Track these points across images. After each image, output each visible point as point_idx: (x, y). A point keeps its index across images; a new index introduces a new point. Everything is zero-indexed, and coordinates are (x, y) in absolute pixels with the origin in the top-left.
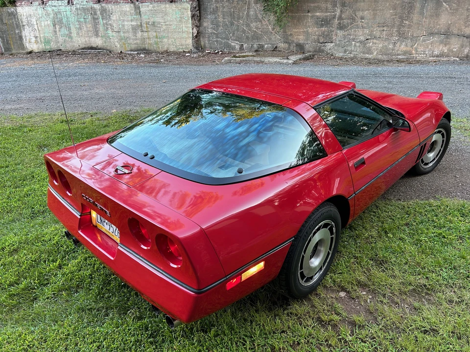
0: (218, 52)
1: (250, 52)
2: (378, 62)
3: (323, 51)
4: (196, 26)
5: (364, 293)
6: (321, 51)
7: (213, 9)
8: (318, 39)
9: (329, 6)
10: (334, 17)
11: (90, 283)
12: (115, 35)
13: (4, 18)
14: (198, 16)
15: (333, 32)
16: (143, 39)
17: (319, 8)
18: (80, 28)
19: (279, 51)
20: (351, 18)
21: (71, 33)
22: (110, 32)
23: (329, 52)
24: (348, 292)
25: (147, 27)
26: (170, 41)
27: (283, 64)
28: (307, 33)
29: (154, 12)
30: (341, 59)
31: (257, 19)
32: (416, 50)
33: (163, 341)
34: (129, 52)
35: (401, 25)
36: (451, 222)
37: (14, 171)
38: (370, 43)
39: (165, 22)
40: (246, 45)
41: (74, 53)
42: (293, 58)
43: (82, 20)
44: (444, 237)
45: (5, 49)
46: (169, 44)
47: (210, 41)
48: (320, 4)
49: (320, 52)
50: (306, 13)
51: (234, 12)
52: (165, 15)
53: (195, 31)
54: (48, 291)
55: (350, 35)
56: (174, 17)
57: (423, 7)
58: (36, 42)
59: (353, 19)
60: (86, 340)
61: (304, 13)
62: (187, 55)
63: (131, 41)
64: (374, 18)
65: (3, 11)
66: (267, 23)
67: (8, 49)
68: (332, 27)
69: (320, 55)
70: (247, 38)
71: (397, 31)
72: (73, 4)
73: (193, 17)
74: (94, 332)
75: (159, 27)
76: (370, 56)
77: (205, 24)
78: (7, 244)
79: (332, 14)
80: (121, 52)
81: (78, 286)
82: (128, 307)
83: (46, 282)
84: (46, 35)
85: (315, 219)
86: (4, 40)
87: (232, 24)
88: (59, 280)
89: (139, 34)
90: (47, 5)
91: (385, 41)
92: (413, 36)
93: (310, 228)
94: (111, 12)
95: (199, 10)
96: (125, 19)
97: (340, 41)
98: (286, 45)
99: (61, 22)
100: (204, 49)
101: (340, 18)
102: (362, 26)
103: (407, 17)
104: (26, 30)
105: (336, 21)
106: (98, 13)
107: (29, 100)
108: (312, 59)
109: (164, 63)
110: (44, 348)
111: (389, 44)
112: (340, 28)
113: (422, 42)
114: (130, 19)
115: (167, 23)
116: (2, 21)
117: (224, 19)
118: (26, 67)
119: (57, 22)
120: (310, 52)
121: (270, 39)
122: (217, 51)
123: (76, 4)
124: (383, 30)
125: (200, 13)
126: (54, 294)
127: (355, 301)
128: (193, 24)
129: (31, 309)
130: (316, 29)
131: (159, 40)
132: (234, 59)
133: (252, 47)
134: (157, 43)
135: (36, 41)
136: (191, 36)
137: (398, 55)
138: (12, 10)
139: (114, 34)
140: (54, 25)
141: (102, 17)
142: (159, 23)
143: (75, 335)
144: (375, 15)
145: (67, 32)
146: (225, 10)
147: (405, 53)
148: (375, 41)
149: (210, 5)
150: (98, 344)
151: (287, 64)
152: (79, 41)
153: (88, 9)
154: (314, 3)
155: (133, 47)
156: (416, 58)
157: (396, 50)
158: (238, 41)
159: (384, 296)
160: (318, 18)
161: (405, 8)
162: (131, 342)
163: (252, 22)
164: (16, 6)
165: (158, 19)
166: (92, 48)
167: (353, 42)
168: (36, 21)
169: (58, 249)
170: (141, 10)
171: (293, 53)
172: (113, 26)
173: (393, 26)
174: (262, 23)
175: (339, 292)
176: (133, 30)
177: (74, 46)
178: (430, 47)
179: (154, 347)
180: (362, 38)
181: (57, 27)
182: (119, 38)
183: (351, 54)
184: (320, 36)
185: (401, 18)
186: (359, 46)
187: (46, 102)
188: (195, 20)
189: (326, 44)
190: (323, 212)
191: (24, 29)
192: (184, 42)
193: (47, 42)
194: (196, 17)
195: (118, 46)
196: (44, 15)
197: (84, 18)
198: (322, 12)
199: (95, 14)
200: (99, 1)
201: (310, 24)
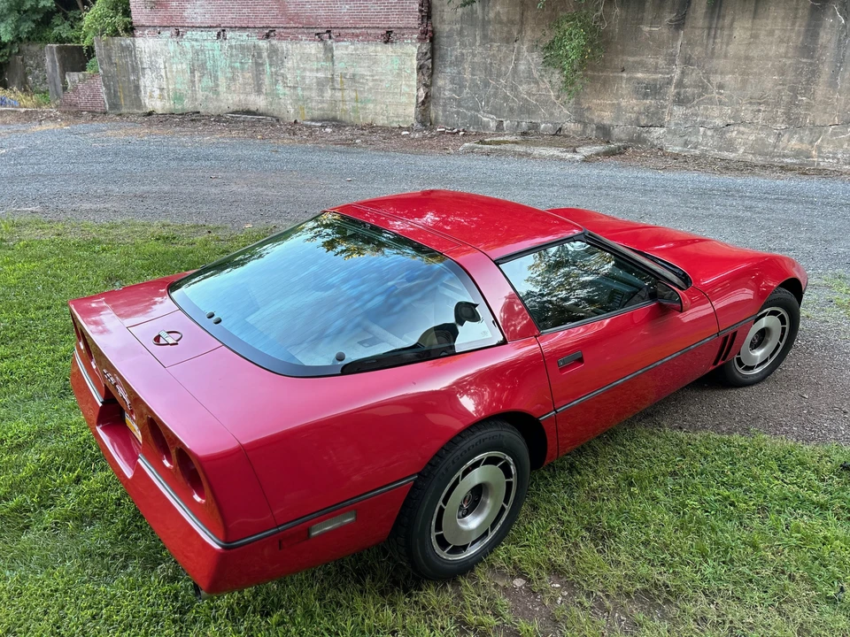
0: (459, 132)
1: (513, 135)
2: (745, 167)
3: (644, 141)
4: (425, 85)
5: (558, 585)
6: (640, 140)
7: (456, 58)
8: (637, 119)
9: (661, 62)
10: (669, 82)
11: (114, 512)
12: (288, 93)
13: (113, 55)
14: (428, 69)
15: (666, 108)
16: (334, 102)
17: (642, 66)
18: (233, 79)
19: (565, 136)
20: (699, 86)
21: (217, 85)
22: (280, 87)
23: (655, 142)
24: (529, 581)
25: (342, 82)
26: (378, 107)
27: (564, 160)
28: (618, 108)
29: (356, 59)
30: (675, 157)
31: (530, 78)
32: (819, 148)
33: (195, 621)
34: (309, 123)
35: (793, 102)
36: (755, 478)
37: (57, 316)
38: (732, 132)
39: (372, 76)
40: (508, 121)
41: (219, 118)
42: (585, 151)
43: (238, 65)
44: (732, 504)
45: (109, 105)
46: (376, 114)
47: (445, 111)
48: (644, 58)
49: (640, 142)
50: (618, 72)
51: (491, 63)
52: (375, 63)
53: (422, 93)
54: (48, 517)
55: (697, 115)
56: (389, 67)
57: (835, 74)
58: (162, 97)
59: (705, 88)
60: (79, 602)
61: (615, 72)
62: (404, 133)
63: (314, 104)
64: (743, 88)
65: (114, 44)
66: (548, 86)
67: (114, 106)
68: (663, 99)
69: (638, 148)
70: (511, 110)
71: (785, 113)
72: (225, 39)
73: (420, 68)
74: (95, 593)
75: (362, 83)
76: (732, 155)
77: (440, 83)
78: (10, 435)
79: (666, 76)
80: (296, 122)
81: (94, 515)
82: (161, 559)
83: (50, 502)
84: (178, 86)
85: (465, 448)
86: (110, 90)
87: (486, 85)
88: (69, 502)
89: (328, 94)
90: (184, 37)
91: (762, 129)
92: (814, 124)
93: (453, 462)
94: (285, 55)
95: (432, 57)
96: (308, 66)
97: (676, 124)
98: (579, 127)
99: (203, 66)
100: (434, 125)
101: (680, 84)
102: (720, 101)
103: (805, 88)
104: (146, 76)
105: (672, 90)
106: (265, 54)
107: (123, 197)
108: (621, 154)
109: (360, 147)
110: (14, 605)
111: (768, 135)
112: (679, 102)
113: (831, 136)
114: (315, 67)
115: (376, 77)
116: (111, 59)
117: (473, 75)
118: (134, 139)
119: (198, 66)
120: (621, 140)
121: (551, 114)
122: (455, 130)
123: (231, 38)
124: (759, 111)
125: (433, 63)
126: (56, 523)
127: (536, 597)
128: (419, 81)
129: (16, 543)
130: (635, 101)
131: (359, 105)
132: (480, 146)
133: (518, 126)
134: (355, 110)
135: (160, 95)
136: (414, 101)
137: (784, 156)
138: (128, 41)
139: (287, 91)
140: (192, 72)
141: (271, 61)
142: (362, 76)
143: (66, 593)
144: (744, 82)
145: (211, 84)
146: (476, 60)
147: (797, 154)
148: (742, 129)
149: (452, 50)
150: (95, 611)
151: (572, 161)
152: (230, 99)
153: (248, 49)
154: (634, 56)
155: (316, 114)
156: (818, 164)
157: (782, 147)
158: (495, 115)
159: (589, 594)
160: (639, 82)
161: (801, 73)
162: (145, 615)
163: (521, 83)
164: (134, 36)
165: (361, 70)
166: (248, 112)
167: (702, 129)
168: (165, 62)
169: (83, 451)
170: (335, 53)
171: (588, 141)
172: (287, 79)
173: (777, 104)
174: (539, 85)
175: (513, 577)
176: (318, 85)
177: (220, 107)
178: (845, 146)
179: (177, 629)
180: (719, 122)
181: (197, 74)
182: (294, 97)
183: (696, 148)
184: (640, 113)
185: (793, 90)
186: (712, 136)
187: (149, 201)
188: (423, 75)
189: (652, 129)
190: (483, 436)
191: (144, 75)
192: (401, 111)
193: (179, 98)
194: (425, 70)
195: (292, 111)
196: (178, 54)
197: (241, 63)
198: (648, 71)
199: (260, 56)
200: (268, 36)
201: (624, 93)
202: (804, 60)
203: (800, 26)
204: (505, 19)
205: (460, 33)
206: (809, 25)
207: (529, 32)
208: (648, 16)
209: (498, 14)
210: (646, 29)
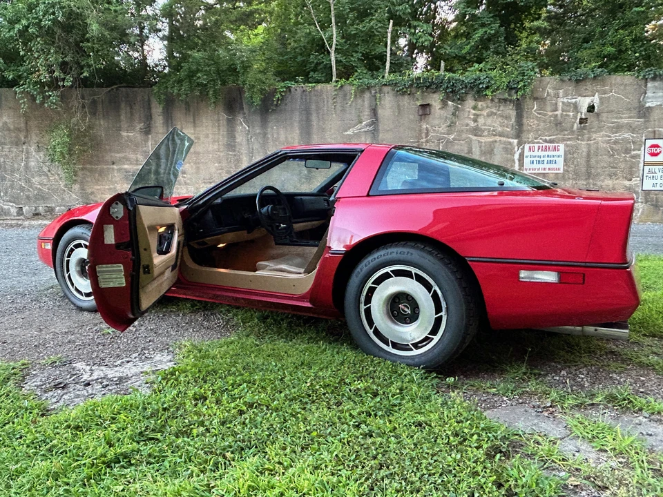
17: (126, 160)
31: (41, 173)
40: (27, 207)
48: (127, 154)
50: (110, 165)
51: (4, 162)
61: (108, 165)
70: (28, 197)
87: (3, 179)
102: (185, 182)
121: (63, 199)
130: (125, 186)
133: (36, 210)
144: (198, 168)
154: (119, 153)
158: (14, 203)
160: (127, 171)
161: (231, 161)
163: (33, 176)
174: (48, 178)
198: (131, 164)
201: (117, 179)
202: (231, 153)
203: (223, 131)
204: (12, 127)
206: (228, 130)
207: (34, 137)
208: (124, 125)
209: (5, 123)
210: (124, 134)
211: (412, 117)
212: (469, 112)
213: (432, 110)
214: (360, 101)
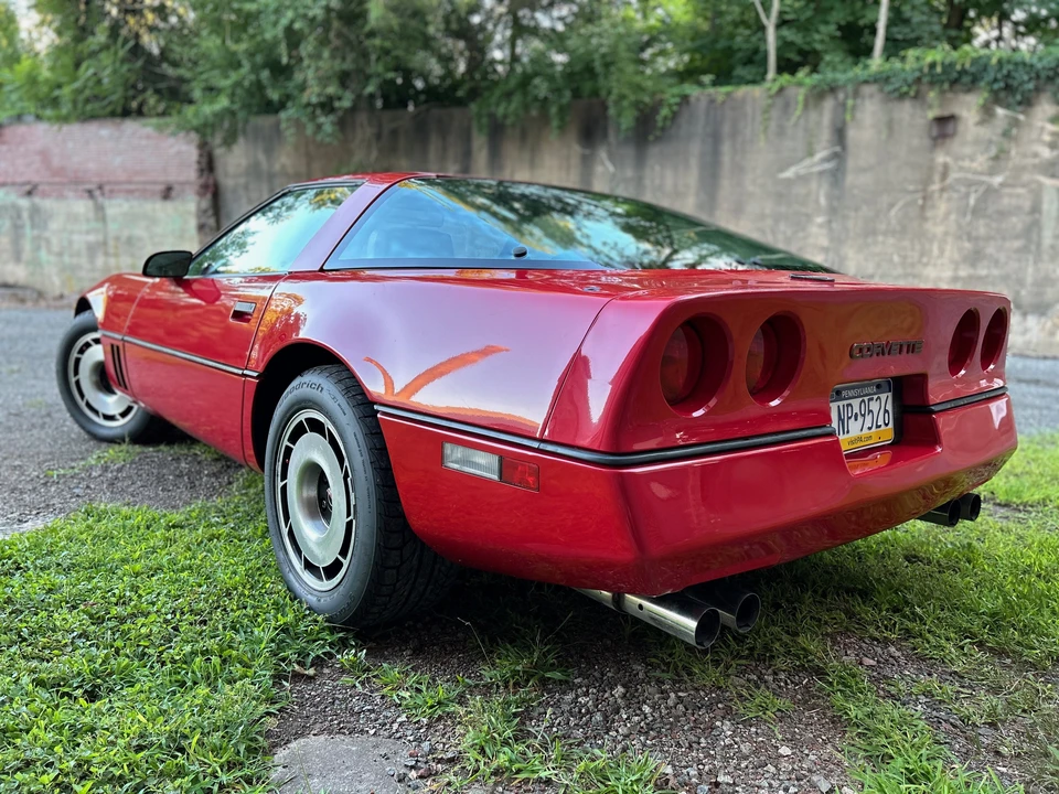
12: (52, 260)
14: (212, 227)
22: (43, 254)
25: (116, 246)
29: (132, 218)
39: (151, 239)
52: (153, 223)
56: (170, 228)
63: (84, 273)
73: (201, 227)
75: (140, 247)
89: (100, 260)
94: (48, 215)
95: (216, 215)
96: (76, 228)
106: (25, 215)
114: (84, 229)
115: (156, 241)
125: (217, 220)
141: (32, 222)
142: (140, 239)
149: (238, 207)
153: (5, 209)
165: (138, 232)
166: (6, 286)
170: (107, 212)
172: (51, 243)
176: (88, 251)
182: (60, 266)
188: (206, 234)
194: (207, 228)
195: (58, 282)
199: (19, 216)
200: (29, 193)
203: (574, 175)
205: (246, 188)
206: (582, 174)
208: (433, 167)
209: (283, 166)
211: (916, 142)
212: (1042, 129)
213: (961, 128)
214: (813, 115)
